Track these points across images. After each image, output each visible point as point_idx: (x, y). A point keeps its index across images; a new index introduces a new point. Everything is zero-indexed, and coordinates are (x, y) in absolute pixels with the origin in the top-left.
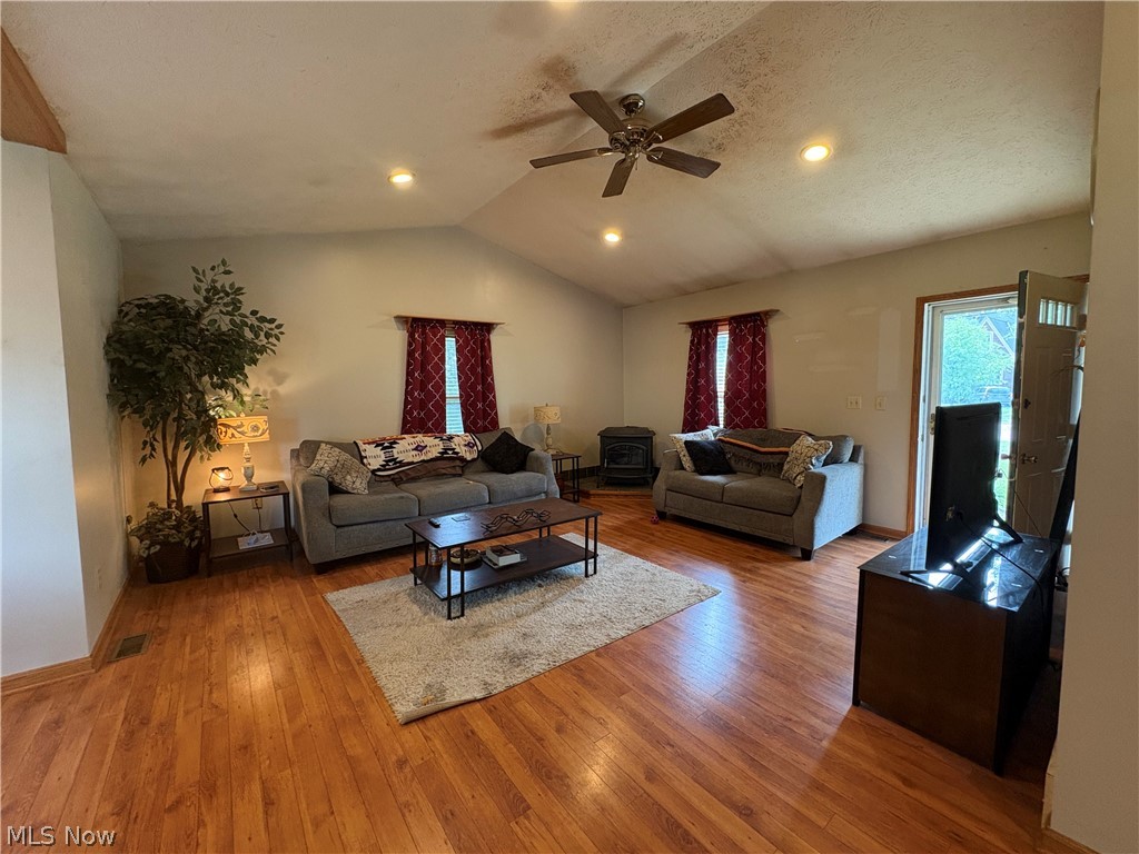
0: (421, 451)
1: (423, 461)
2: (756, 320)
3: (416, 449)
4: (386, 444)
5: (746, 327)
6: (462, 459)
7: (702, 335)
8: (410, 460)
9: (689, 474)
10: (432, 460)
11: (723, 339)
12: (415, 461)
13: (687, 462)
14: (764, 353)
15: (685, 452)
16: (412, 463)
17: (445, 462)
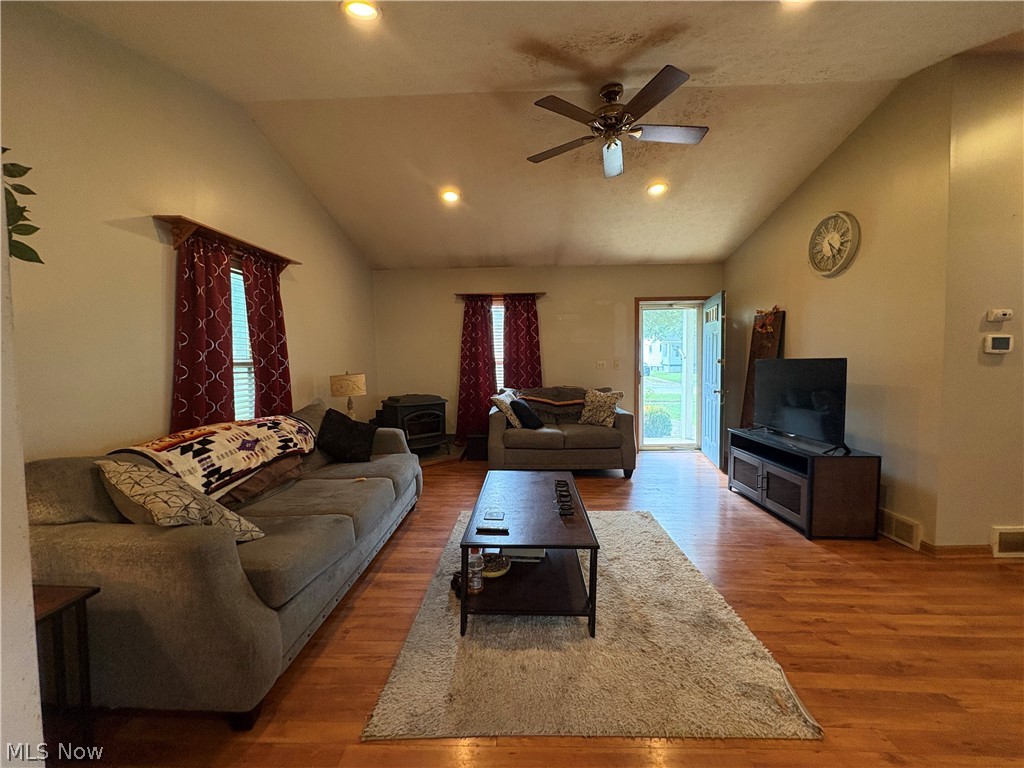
0: (252, 448)
1: (264, 465)
2: (528, 300)
3: (242, 447)
4: (197, 447)
5: (520, 304)
6: (301, 452)
7: (476, 309)
8: (243, 466)
9: (519, 431)
10: (276, 460)
11: (498, 313)
12: (253, 466)
13: (514, 420)
14: (537, 326)
15: (511, 412)
16: (249, 471)
17: (289, 460)
